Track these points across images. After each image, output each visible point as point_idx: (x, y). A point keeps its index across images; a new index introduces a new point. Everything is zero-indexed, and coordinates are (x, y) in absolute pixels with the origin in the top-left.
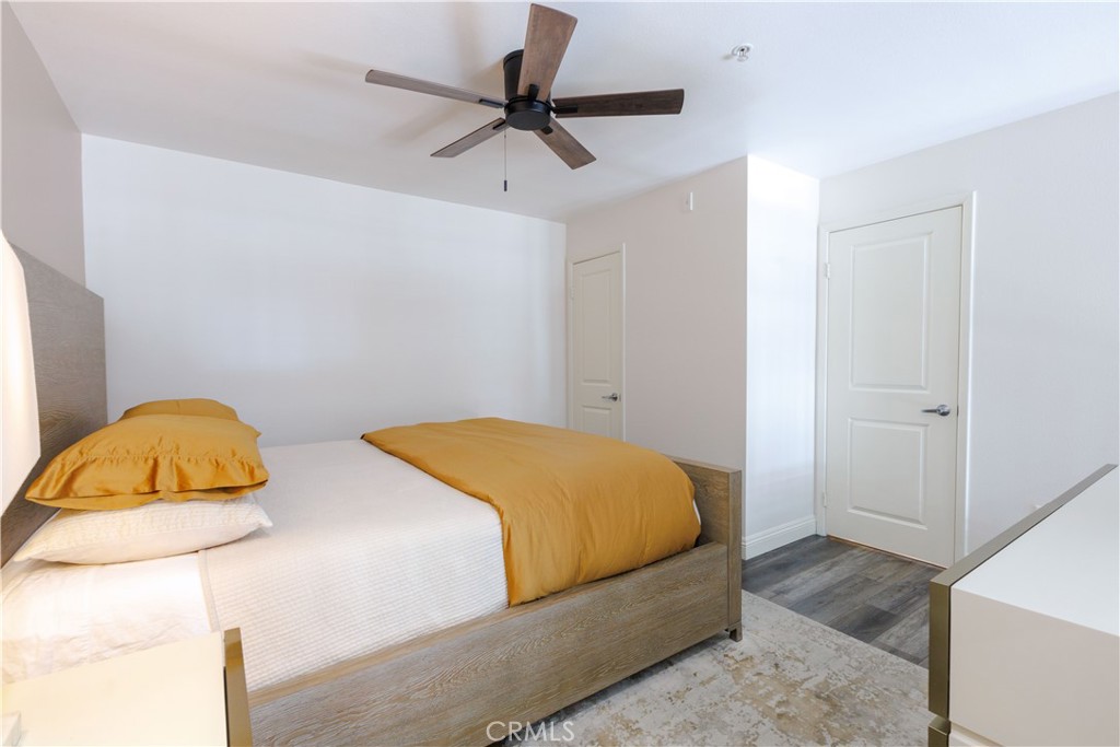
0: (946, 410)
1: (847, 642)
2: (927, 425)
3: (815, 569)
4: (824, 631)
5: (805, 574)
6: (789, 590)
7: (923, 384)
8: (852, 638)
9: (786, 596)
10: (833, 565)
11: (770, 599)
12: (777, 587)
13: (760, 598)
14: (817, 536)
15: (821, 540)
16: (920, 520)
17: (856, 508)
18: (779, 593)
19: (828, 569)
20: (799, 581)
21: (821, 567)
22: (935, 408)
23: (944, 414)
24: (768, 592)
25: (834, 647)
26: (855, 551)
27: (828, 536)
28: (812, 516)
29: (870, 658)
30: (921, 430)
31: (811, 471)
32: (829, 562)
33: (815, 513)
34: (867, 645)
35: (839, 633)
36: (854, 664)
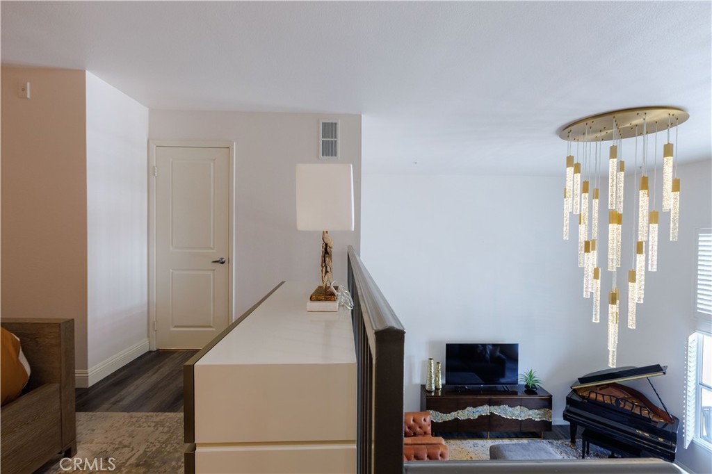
0: (223, 260)
1: (162, 418)
2: (214, 270)
3: (147, 375)
4: (148, 416)
5: (138, 382)
6: (124, 398)
7: (212, 247)
8: (166, 414)
9: (121, 403)
10: (160, 368)
11: (107, 410)
12: (113, 400)
13: (98, 413)
14: (150, 352)
15: (152, 354)
16: (212, 325)
17: (175, 327)
18: (114, 404)
19: (155, 373)
20: (132, 389)
21: (150, 373)
22: (218, 260)
23: (223, 263)
24: (105, 406)
25: (153, 424)
26: (175, 355)
27: (158, 350)
28: (147, 339)
29: (177, 421)
30: (211, 273)
31: (146, 308)
32: (156, 368)
33: (148, 337)
34: (175, 414)
35: (158, 413)
36: (166, 430)
